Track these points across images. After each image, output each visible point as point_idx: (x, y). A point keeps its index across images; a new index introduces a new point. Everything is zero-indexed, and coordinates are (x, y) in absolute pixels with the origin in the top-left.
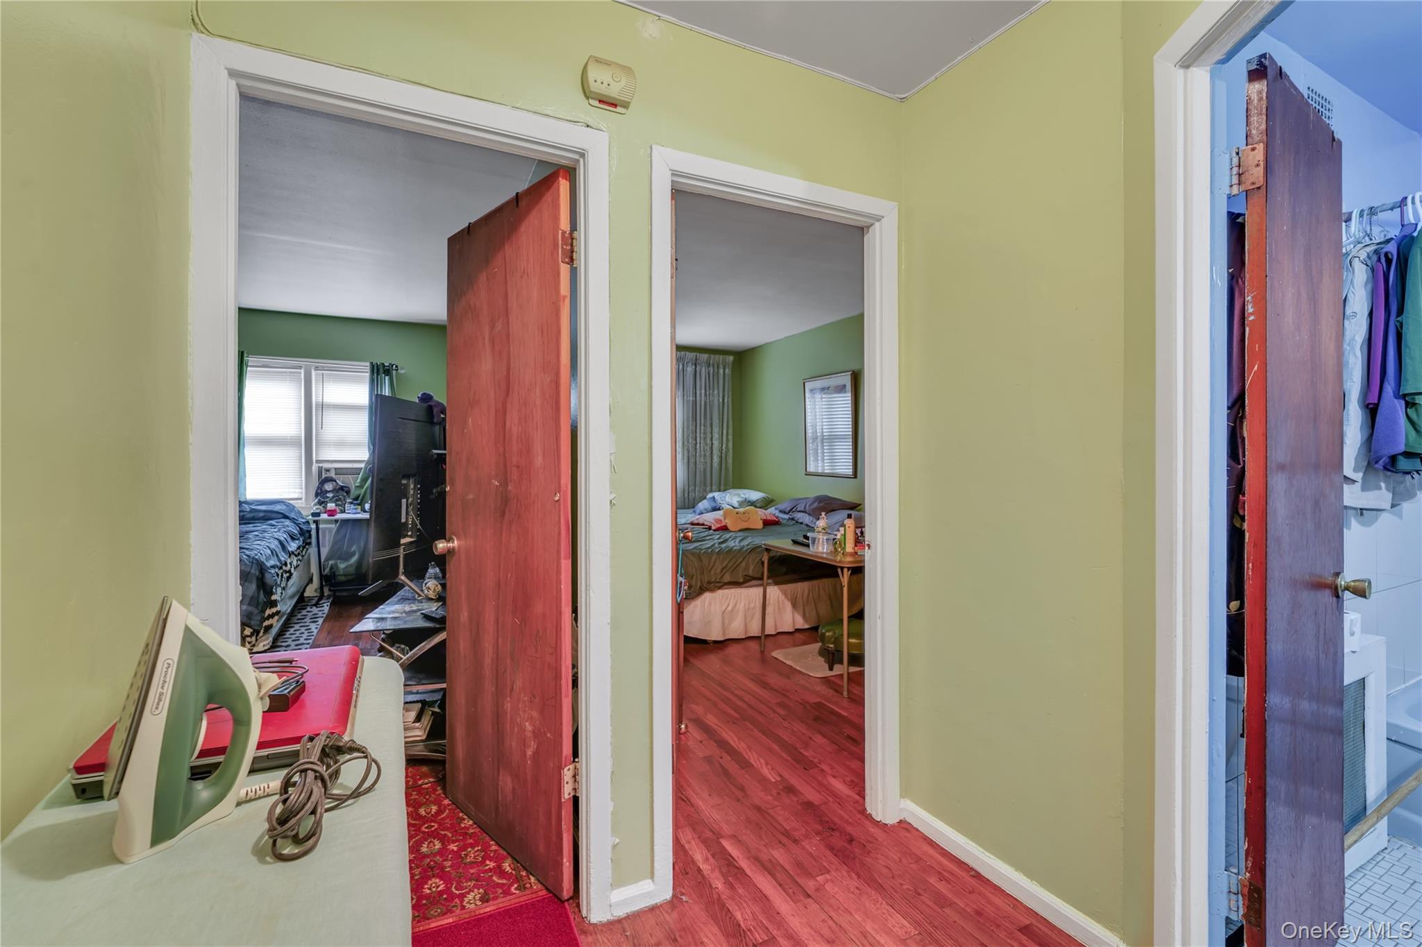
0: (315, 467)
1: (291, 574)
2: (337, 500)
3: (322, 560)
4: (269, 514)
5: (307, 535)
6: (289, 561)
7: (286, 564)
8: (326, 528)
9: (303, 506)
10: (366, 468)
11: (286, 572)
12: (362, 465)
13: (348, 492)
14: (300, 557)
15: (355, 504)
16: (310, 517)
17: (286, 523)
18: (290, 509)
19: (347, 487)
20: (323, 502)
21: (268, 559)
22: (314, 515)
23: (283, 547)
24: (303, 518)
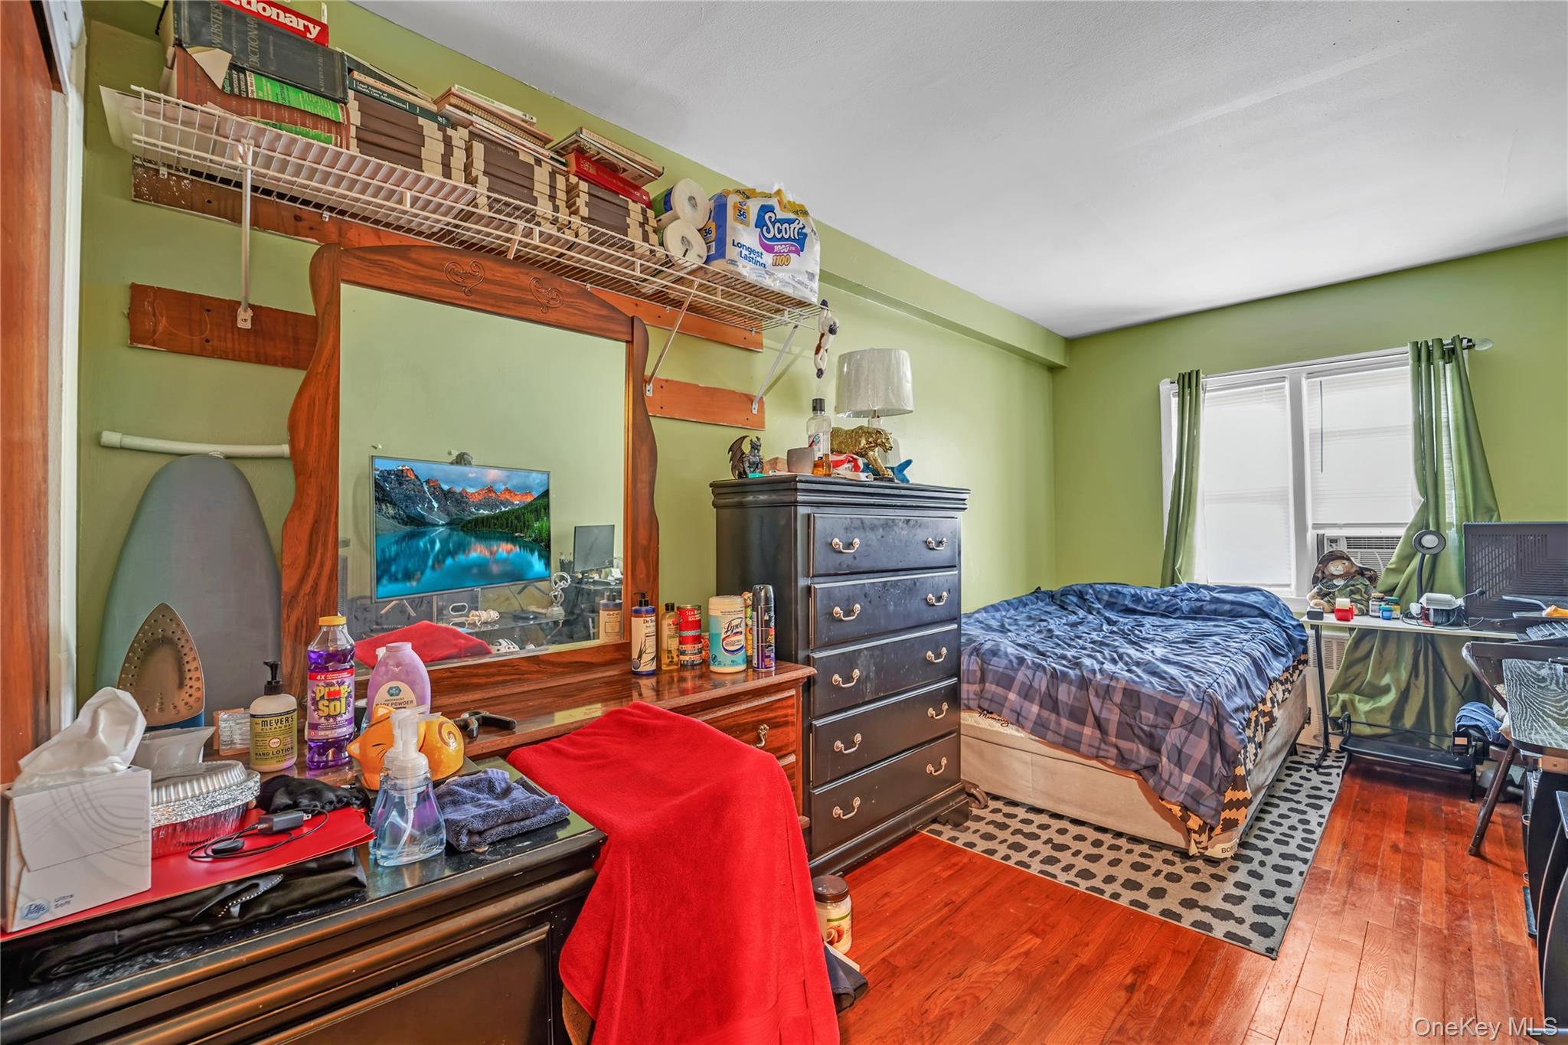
0: (1311, 535)
1: (1273, 720)
2: (1352, 592)
3: (1327, 690)
4: (1239, 608)
5: (1301, 648)
6: (1269, 695)
7: (1264, 701)
8: (1333, 638)
9: (1294, 597)
10: (1408, 537)
11: (1264, 714)
12: (1401, 532)
13: (1373, 579)
14: (1289, 686)
15: (1388, 602)
16: (1305, 619)
17: (1265, 626)
18: (1271, 601)
19: (1370, 570)
20: (1328, 594)
21: (1229, 696)
22: (1312, 615)
23: (1260, 672)
24: (1292, 618)
